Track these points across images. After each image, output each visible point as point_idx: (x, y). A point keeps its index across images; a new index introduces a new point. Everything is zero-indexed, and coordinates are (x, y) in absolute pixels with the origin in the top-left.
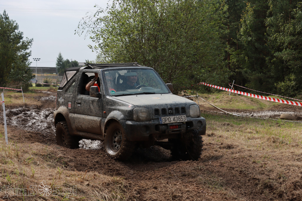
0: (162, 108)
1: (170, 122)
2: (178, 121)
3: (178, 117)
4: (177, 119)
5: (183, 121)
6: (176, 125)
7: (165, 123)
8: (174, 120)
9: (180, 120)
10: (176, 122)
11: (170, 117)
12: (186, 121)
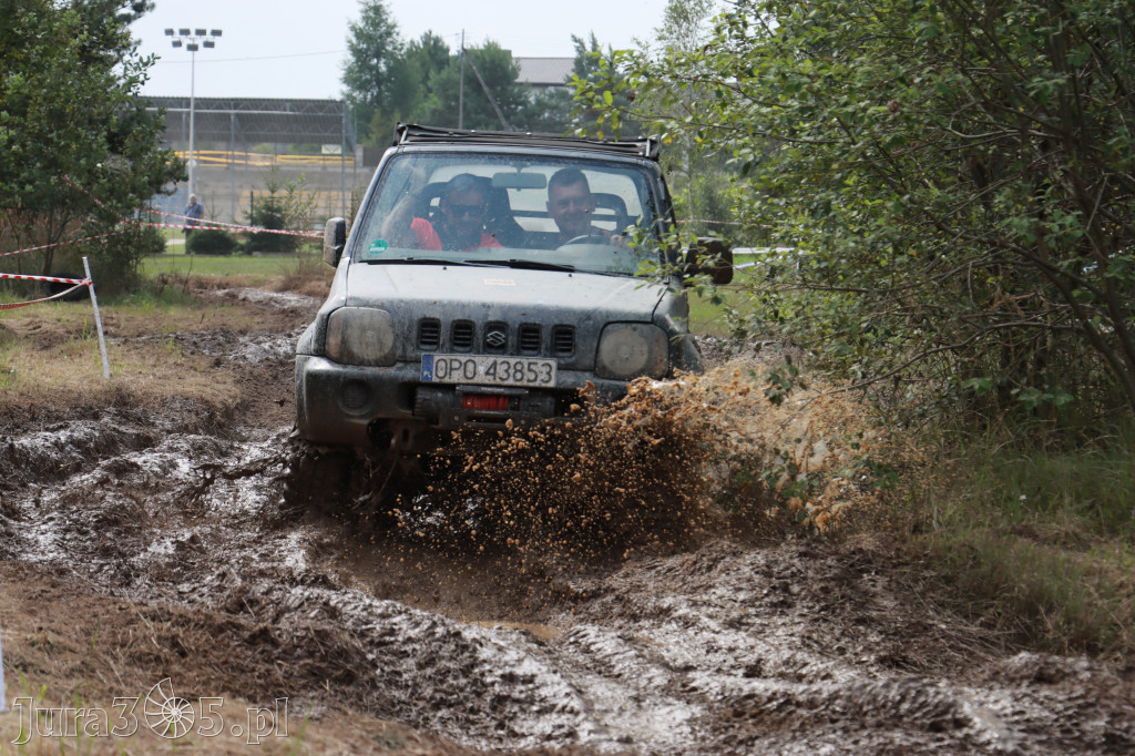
0: (461, 317)
1: (467, 378)
2: (511, 382)
3: (513, 361)
4: (507, 371)
5: (537, 384)
6: (497, 396)
7: (447, 380)
8: (492, 371)
9: (519, 376)
10: (498, 381)
11: (478, 359)
12: (552, 384)
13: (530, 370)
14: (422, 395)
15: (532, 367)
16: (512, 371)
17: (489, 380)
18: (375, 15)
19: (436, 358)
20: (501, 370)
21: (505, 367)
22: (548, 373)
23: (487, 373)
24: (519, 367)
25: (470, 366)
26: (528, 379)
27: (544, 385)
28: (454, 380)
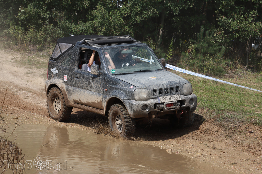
0: (160, 88)
1: (166, 101)
5: (178, 100)
6: (171, 104)
7: (162, 102)
8: (170, 99)
9: (175, 99)
10: (172, 101)
11: (167, 97)
12: (180, 99)
13: (176, 97)
14: (158, 105)
15: (177, 97)
16: (173, 98)
17: (170, 101)
19: (160, 98)
20: (172, 98)
21: (172, 97)
22: (179, 97)
24: (174, 97)
27: (179, 100)
28: (164, 102)
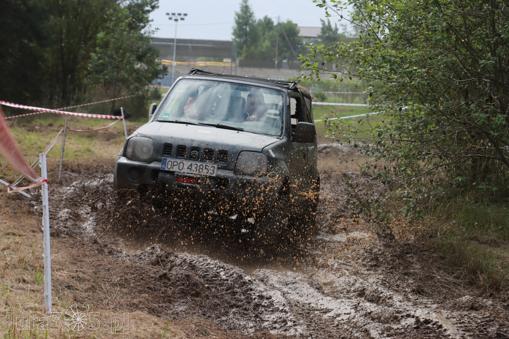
1: (179, 169)
2: (197, 172)
3: (199, 164)
4: (196, 168)
5: (207, 175)
6: (191, 178)
7: (171, 170)
8: (190, 168)
9: (201, 170)
10: (192, 172)
11: (185, 162)
12: (214, 175)
13: (206, 168)
14: (160, 175)
16: (198, 168)
17: (188, 171)
18: (246, 9)
19: (168, 160)
20: (193, 168)
21: (196, 166)
22: (213, 170)
23: (188, 168)
24: (201, 167)
25: (181, 164)
26: (204, 172)
27: (211, 175)
28: (174, 170)
